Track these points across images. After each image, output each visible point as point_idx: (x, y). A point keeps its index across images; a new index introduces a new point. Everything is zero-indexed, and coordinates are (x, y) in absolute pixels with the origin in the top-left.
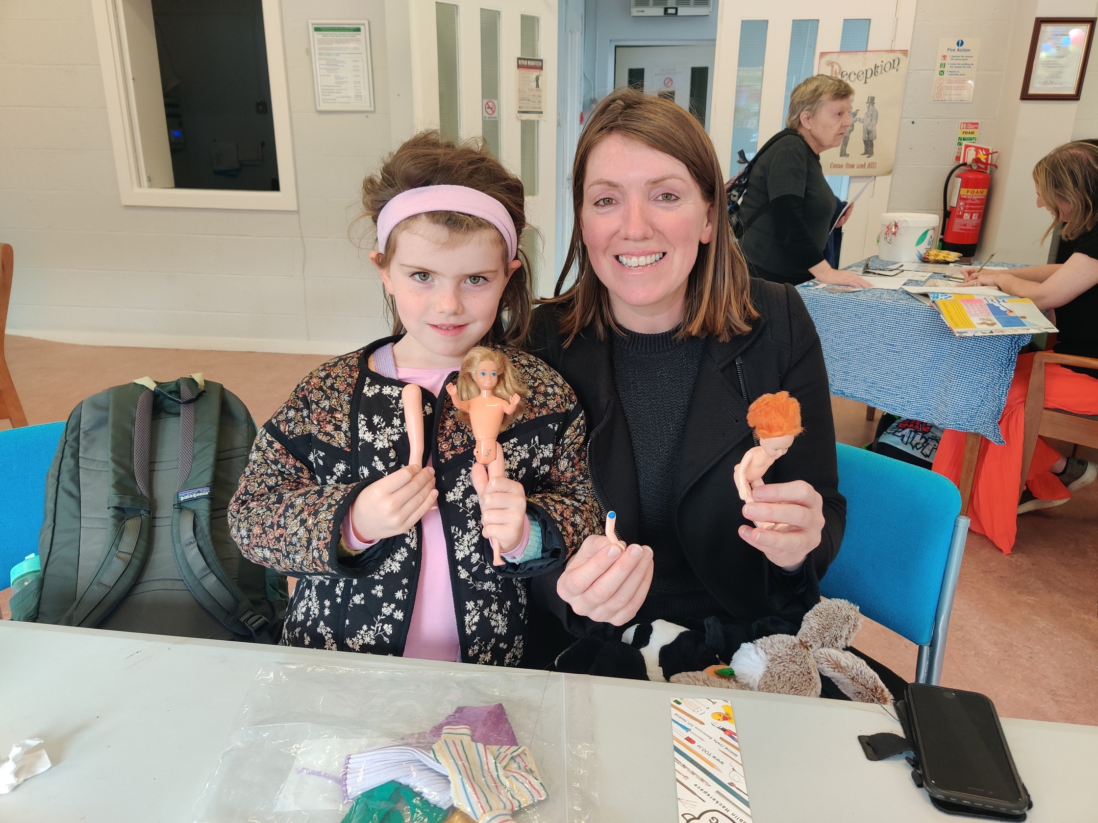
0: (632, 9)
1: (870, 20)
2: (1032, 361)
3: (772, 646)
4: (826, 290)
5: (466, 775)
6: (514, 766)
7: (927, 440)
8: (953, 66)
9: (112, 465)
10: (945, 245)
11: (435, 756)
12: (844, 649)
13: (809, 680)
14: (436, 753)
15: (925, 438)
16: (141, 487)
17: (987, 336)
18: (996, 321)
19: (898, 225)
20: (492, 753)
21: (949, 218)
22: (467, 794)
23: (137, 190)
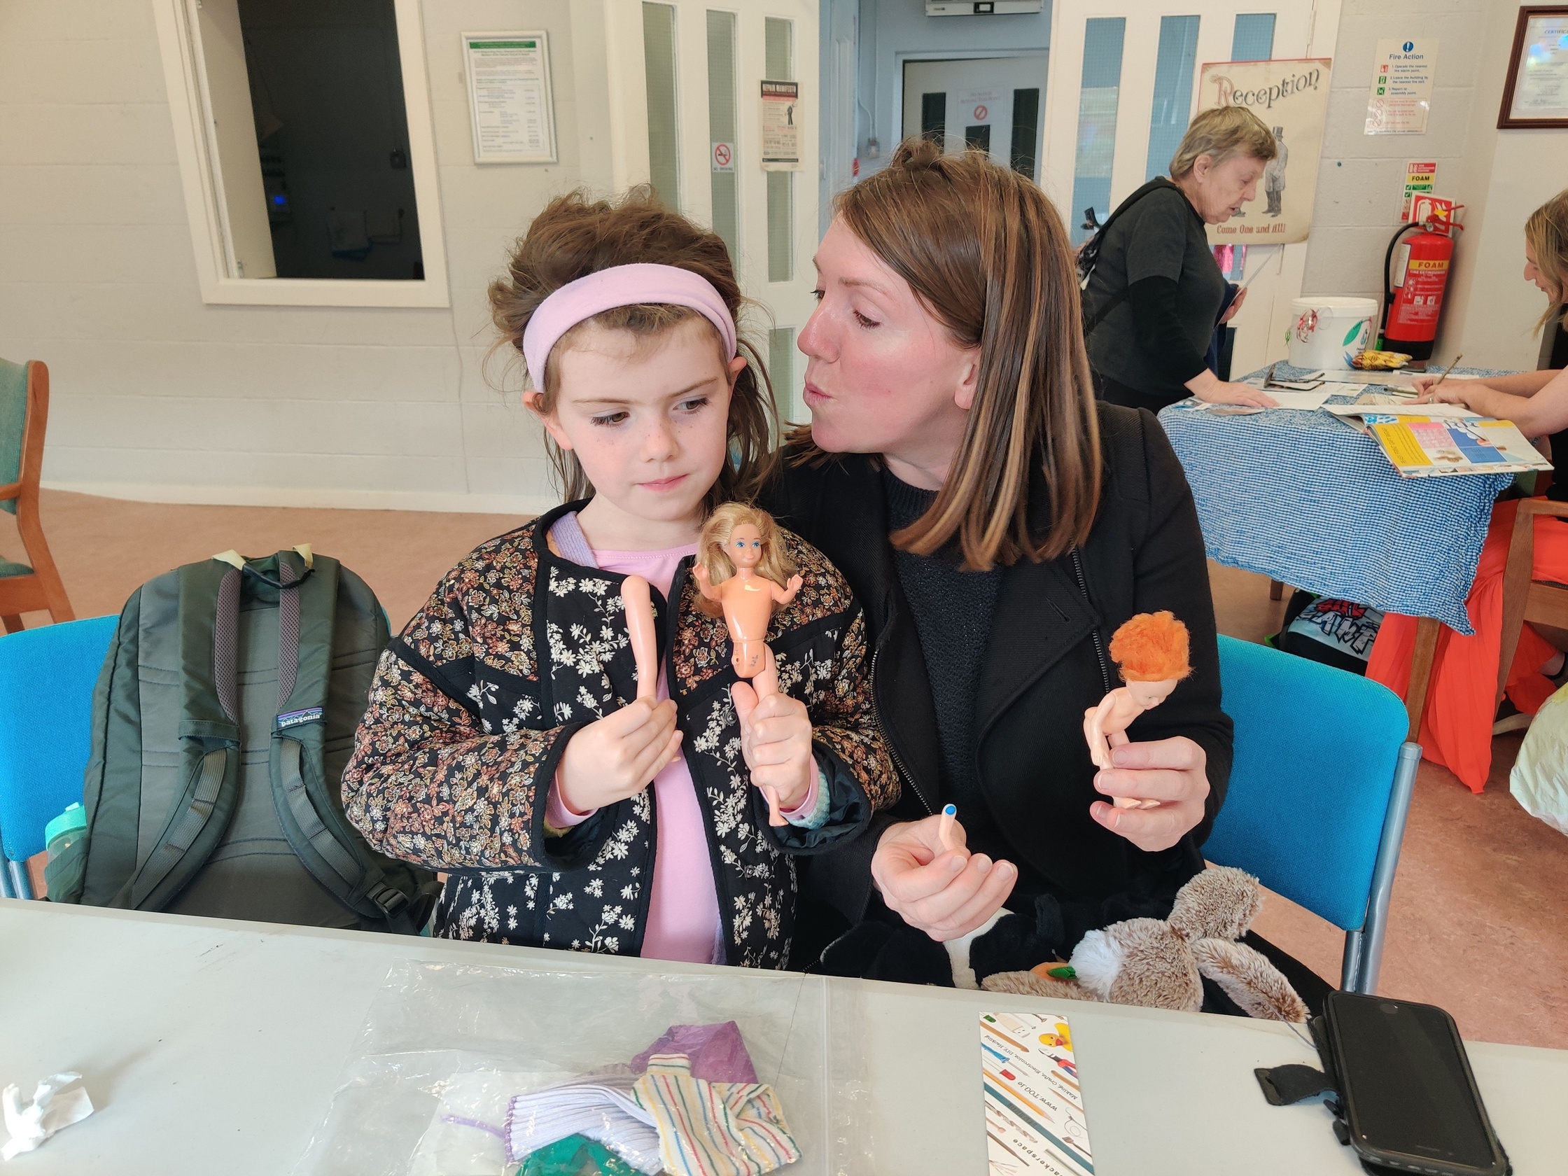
0: (927, 6)
1: (1275, 15)
2: (1514, 513)
3: (1130, 935)
4: (1210, 413)
5: (682, 1126)
6: (751, 1113)
7: (1359, 629)
8: (1398, 80)
9: (184, 677)
10: (1387, 344)
11: (637, 1100)
12: (1236, 940)
13: (1185, 985)
14: (639, 1094)
15: (1357, 626)
16: (226, 709)
17: (1448, 477)
18: (1461, 454)
19: (1317, 315)
20: (719, 1093)
21: (1392, 303)
22: (683, 1155)
23: (224, 281)
